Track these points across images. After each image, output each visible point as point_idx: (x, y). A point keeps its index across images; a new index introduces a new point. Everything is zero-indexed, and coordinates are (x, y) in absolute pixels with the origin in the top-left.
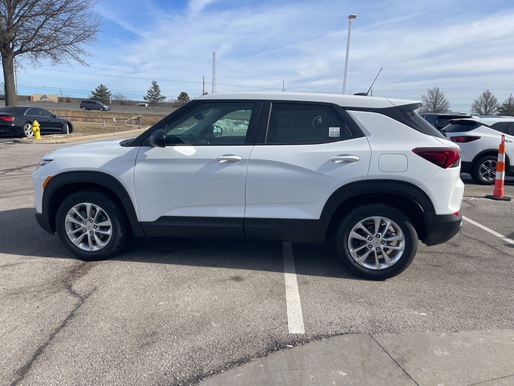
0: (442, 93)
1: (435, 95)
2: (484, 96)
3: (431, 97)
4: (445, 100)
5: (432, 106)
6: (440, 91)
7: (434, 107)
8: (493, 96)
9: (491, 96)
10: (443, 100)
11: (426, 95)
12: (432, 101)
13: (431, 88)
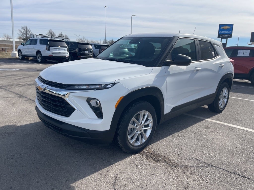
0: (29, 29)
1: (25, 30)
2: (50, 32)
3: (24, 30)
4: (31, 33)
5: (25, 36)
6: (28, 28)
7: (26, 36)
8: (54, 33)
9: (53, 32)
10: (30, 33)
11: (21, 29)
12: (25, 33)
13: (23, 26)
